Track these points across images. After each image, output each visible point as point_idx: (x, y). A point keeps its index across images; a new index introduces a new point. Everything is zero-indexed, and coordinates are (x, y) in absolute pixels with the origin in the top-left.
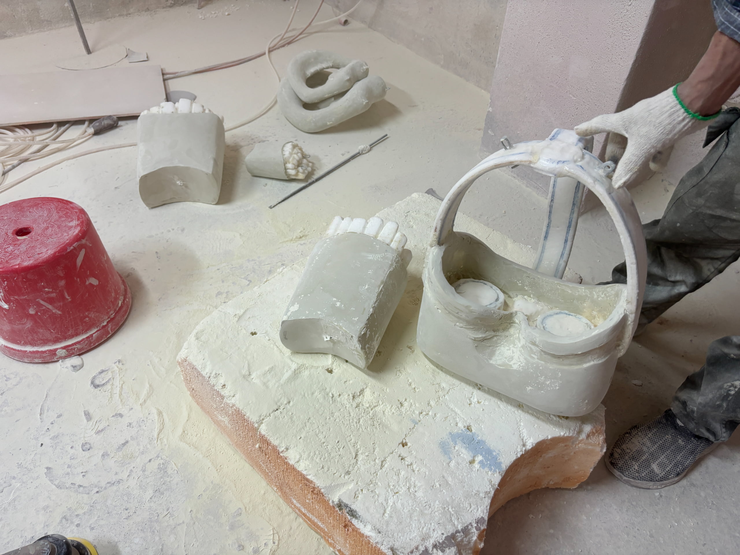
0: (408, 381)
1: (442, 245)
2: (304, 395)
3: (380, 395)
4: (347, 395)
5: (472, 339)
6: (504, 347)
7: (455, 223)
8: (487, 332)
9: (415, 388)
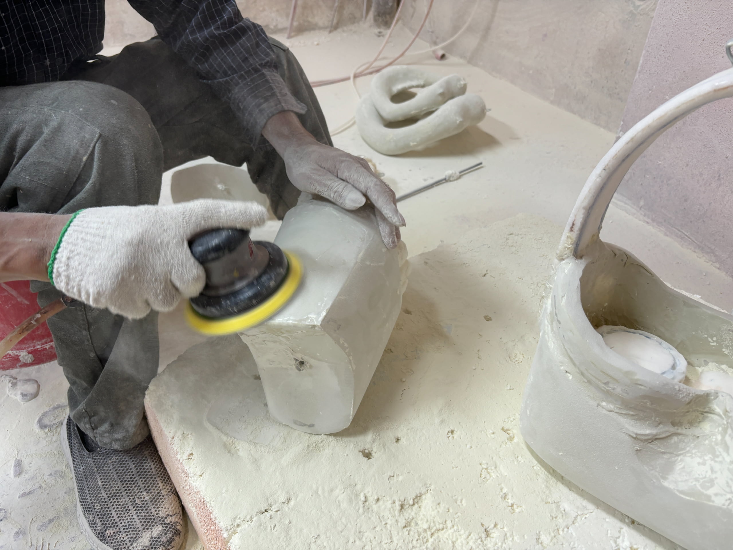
0: (501, 489)
1: (581, 257)
2: (317, 492)
3: (449, 509)
4: (390, 502)
5: (630, 436)
6: (692, 458)
7: (603, 225)
8: (661, 426)
9: (512, 505)
